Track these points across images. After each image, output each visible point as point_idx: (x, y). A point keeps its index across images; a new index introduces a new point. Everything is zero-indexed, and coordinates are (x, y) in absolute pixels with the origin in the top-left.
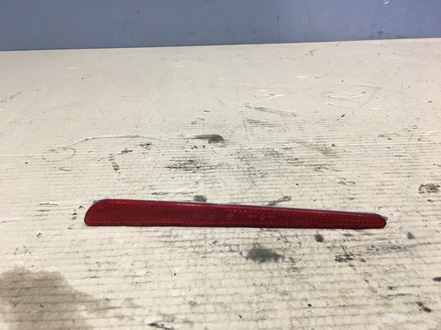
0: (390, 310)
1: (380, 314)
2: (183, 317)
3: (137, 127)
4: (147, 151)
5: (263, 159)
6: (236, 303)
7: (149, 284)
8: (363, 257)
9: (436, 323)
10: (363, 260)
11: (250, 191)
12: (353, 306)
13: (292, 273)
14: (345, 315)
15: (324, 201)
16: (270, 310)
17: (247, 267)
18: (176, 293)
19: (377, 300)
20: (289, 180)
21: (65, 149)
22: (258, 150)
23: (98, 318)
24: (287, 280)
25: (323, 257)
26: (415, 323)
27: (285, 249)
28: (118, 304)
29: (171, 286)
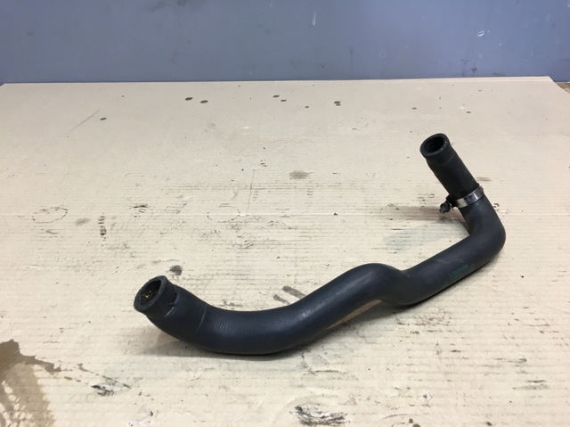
3: (137, 185)
4: (141, 214)
5: (256, 228)
9: (348, 399)
11: (228, 263)
15: (298, 277)
20: (272, 252)
21: (57, 209)
22: (255, 216)
23: (49, 378)
26: (329, 397)
28: (70, 368)
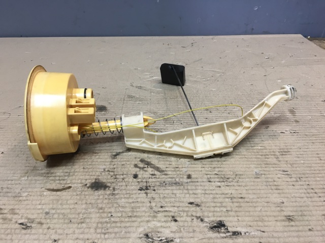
0: (155, 219)
1: (148, 221)
2: (39, 220)
6: (71, 214)
7: (26, 201)
8: (155, 188)
10: (154, 190)
12: (136, 216)
13: (111, 197)
14: (128, 222)
16: (89, 218)
17: (86, 193)
18: (40, 207)
19: (151, 213)
24: (106, 201)
25: (133, 188)
27: (113, 182)
29: (38, 203)
